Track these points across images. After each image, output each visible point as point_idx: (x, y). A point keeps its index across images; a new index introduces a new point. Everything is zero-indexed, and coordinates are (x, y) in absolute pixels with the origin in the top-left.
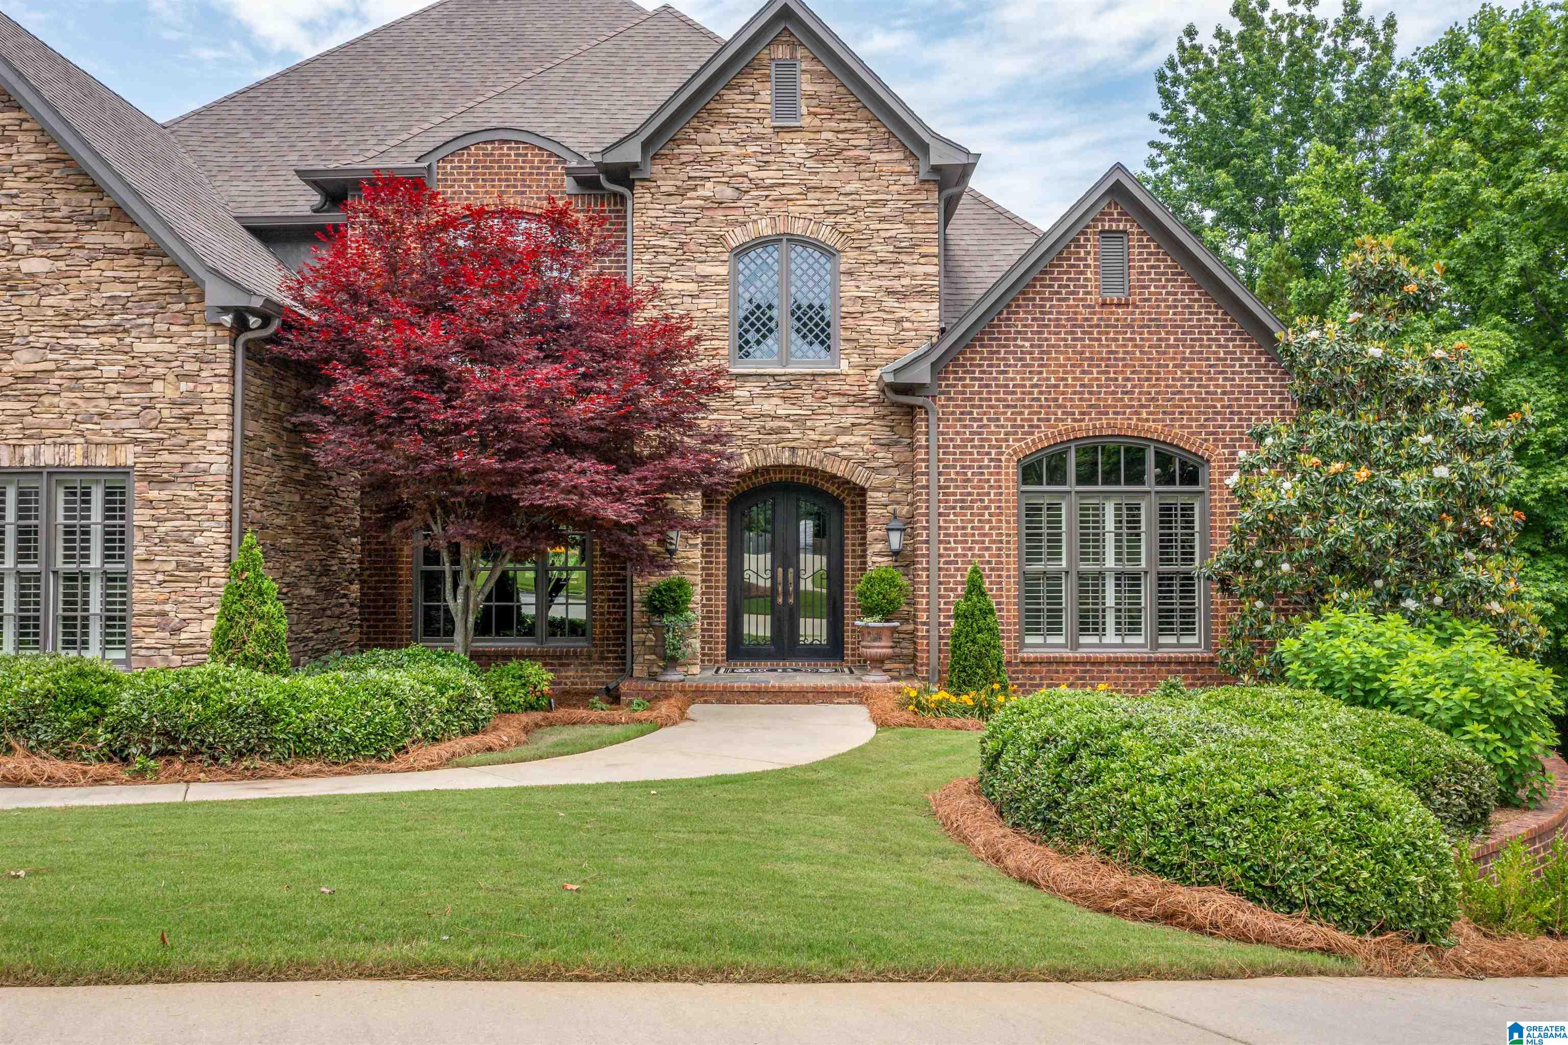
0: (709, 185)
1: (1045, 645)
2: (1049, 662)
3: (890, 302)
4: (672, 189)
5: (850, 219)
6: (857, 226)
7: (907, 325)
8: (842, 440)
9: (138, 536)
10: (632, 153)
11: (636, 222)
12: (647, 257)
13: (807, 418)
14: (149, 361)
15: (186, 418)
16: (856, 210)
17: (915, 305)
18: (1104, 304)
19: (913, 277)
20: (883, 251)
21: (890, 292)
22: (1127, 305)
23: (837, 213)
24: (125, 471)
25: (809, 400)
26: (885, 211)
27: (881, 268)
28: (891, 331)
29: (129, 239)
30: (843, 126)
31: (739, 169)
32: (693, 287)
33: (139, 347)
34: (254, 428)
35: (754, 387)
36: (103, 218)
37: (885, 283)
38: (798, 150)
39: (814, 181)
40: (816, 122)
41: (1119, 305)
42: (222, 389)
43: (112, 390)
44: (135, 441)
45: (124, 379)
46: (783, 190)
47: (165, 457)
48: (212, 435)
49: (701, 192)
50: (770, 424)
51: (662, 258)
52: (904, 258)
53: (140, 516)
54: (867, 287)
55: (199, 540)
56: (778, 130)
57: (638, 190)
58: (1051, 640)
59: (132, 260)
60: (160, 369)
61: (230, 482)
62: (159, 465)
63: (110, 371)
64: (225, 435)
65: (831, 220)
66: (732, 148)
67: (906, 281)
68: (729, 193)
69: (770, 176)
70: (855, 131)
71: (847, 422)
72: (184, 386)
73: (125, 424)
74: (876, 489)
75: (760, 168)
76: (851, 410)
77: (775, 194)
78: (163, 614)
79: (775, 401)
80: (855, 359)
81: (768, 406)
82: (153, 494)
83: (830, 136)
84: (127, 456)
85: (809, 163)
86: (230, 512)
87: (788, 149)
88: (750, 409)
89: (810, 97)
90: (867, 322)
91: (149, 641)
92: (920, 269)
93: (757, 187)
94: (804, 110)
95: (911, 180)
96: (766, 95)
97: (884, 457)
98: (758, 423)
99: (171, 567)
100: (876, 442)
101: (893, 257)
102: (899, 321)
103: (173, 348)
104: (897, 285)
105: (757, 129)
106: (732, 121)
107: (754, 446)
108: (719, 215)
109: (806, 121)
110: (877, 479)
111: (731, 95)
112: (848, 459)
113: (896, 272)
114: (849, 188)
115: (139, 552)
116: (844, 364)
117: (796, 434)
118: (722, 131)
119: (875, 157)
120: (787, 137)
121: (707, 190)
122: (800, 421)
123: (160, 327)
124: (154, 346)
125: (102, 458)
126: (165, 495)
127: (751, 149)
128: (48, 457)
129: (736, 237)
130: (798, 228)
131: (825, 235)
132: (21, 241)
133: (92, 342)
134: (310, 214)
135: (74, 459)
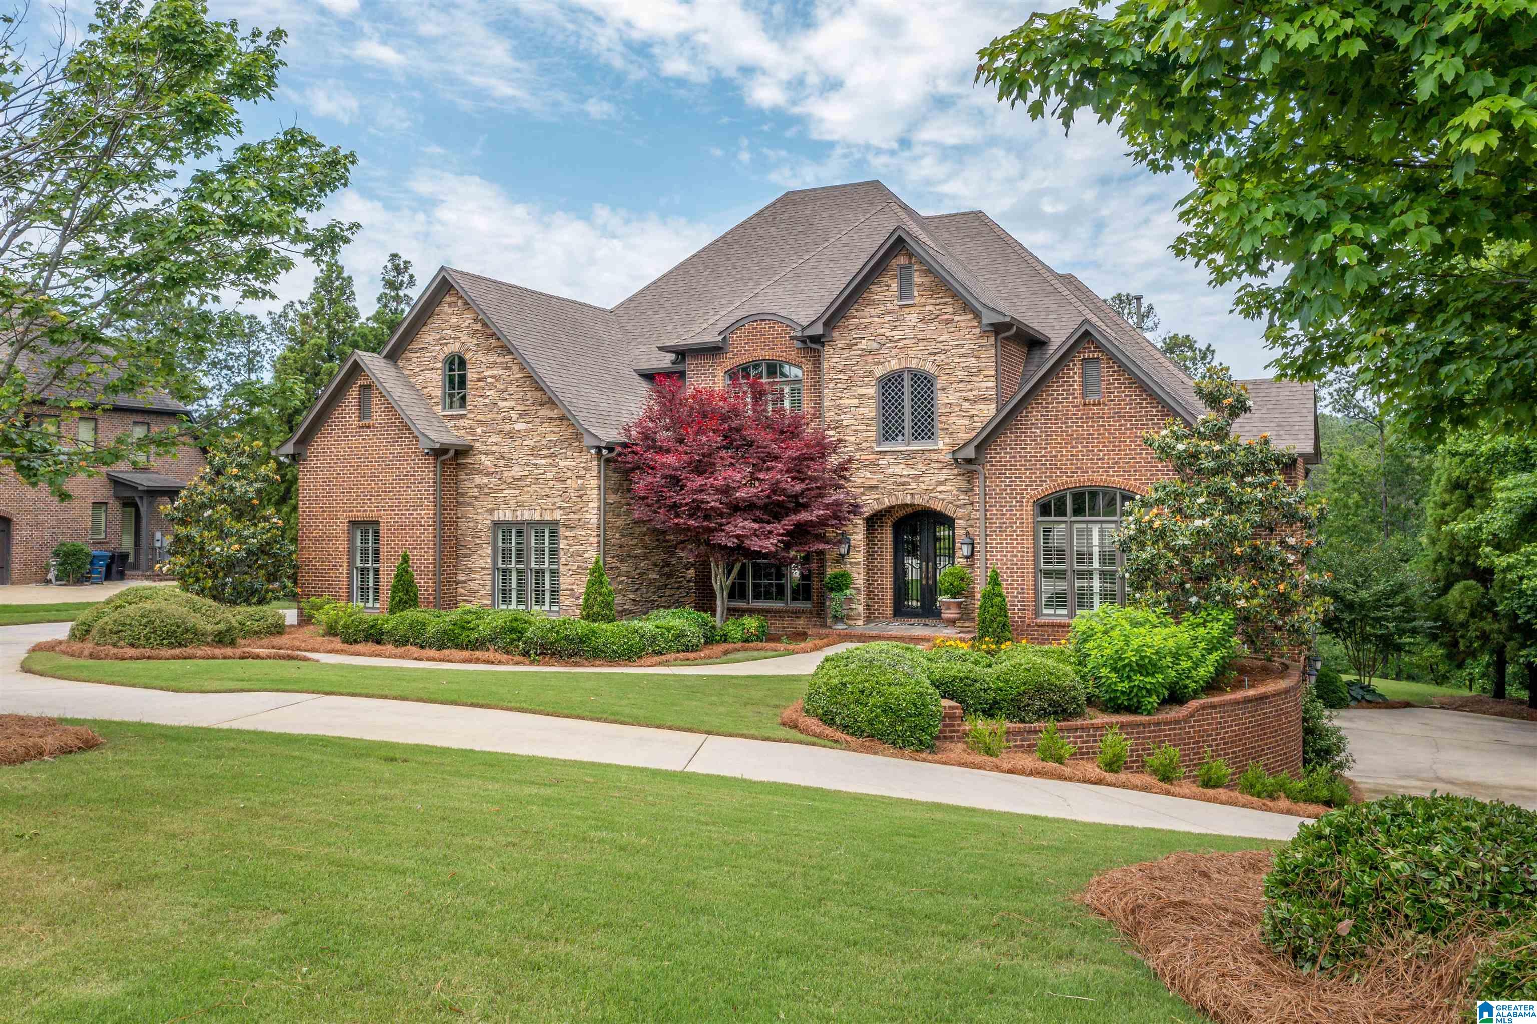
0: (864, 342)
1: (1055, 615)
2: (1053, 625)
3: (966, 405)
4: (843, 346)
5: (943, 357)
6: (947, 361)
7: (976, 419)
8: (939, 489)
9: (562, 553)
10: (818, 330)
11: (825, 365)
12: (831, 386)
13: (919, 476)
14: (565, 470)
15: (580, 497)
16: (946, 351)
17: (981, 407)
18: (1085, 405)
19: (979, 390)
20: (962, 375)
21: (966, 400)
22: (1099, 404)
23: (935, 354)
24: (556, 523)
25: (920, 465)
26: (963, 351)
27: (961, 385)
28: (967, 423)
29: (554, 414)
30: (938, 301)
31: (883, 331)
32: (856, 402)
33: (562, 464)
34: (612, 498)
35: (889, 459)
36: (546, 403)
37: (964, 394)
38: (913, 318)
39: (922, 335)
40: (923, 300)
41: (1094, 405)
42: (594, 483)
43: (551, 484)
44: (560, 508)
45: (556, 479)
46: (905, 342)
47: (572, 516)
48: (591, 505)
49: (860, 346)
50: (899, 480)
51: (839, 385)
52: (974, 378)
53: (563, 544)
54: (952, 398)
55: (586, 555)
56: (901, 307)
57: (826, 348)
58: (1059, 612)
59: (558, 423)
60: (569, 475)
61: (599, 528)
62: (570, 519)
63: (550, 475)
64: (596, 505)
65: (932, 358)
66: (876, 319)
67: (974, 393)
68: (875, 345)
69: (897, 334)
70: (945, 304)
71: (942, 478)
72: (580, 482)
73: (556, 500)
74: (960, 518)
75: (892, 330)
76: (944, 471)
77: (900, 345)
78: (572, 590)
79: (902, 466)
80: (947, 441)
81: (898, 470)
82: (568, 533)
83: (931, 308)
84: (557, 515)
85: (919, 325)
86: (599, 542)
87: (908, 317)
88: (887, 472)
89: (919, 285)
90: (953, 418)
91: (567, 603)
92: (983, 385)
93: (891, 341)
94: (916, 294)
95: (977, 331)
96: (894, 286)
97: (964, 499)
98: (892, 480)
99: (575, 568)
100: (959, 490)
101: (967, 379)
102: (972, 417)
103: (574, 464)
104: (970, 395)
105: (890, 307)
106: (876, 304)
107: (890, 494)
108: (869, 359)
109: (917, 300)
110: (960, 512)
111: (874, 288)
112: (943, 500)
113: (969, 387)
114: (941, 339)
115: (563, 560)
116: (941, 445)
117: (914, 486)
118: (870, 310)
119: (957, 318)
120: (907, 310)
121: (863, 345)
122: (916, 478)
123: (570, 454)
124: (567, 463)
125: (548, 517)
126: (572, 533)
127: (887, 319)
128: (527, 516)
129: (879, 372)
130: (913, 364)
131: (929, 367)
132: (514, 415)
133: (543, 462)
134: (670, 365)
135: (537, 517)
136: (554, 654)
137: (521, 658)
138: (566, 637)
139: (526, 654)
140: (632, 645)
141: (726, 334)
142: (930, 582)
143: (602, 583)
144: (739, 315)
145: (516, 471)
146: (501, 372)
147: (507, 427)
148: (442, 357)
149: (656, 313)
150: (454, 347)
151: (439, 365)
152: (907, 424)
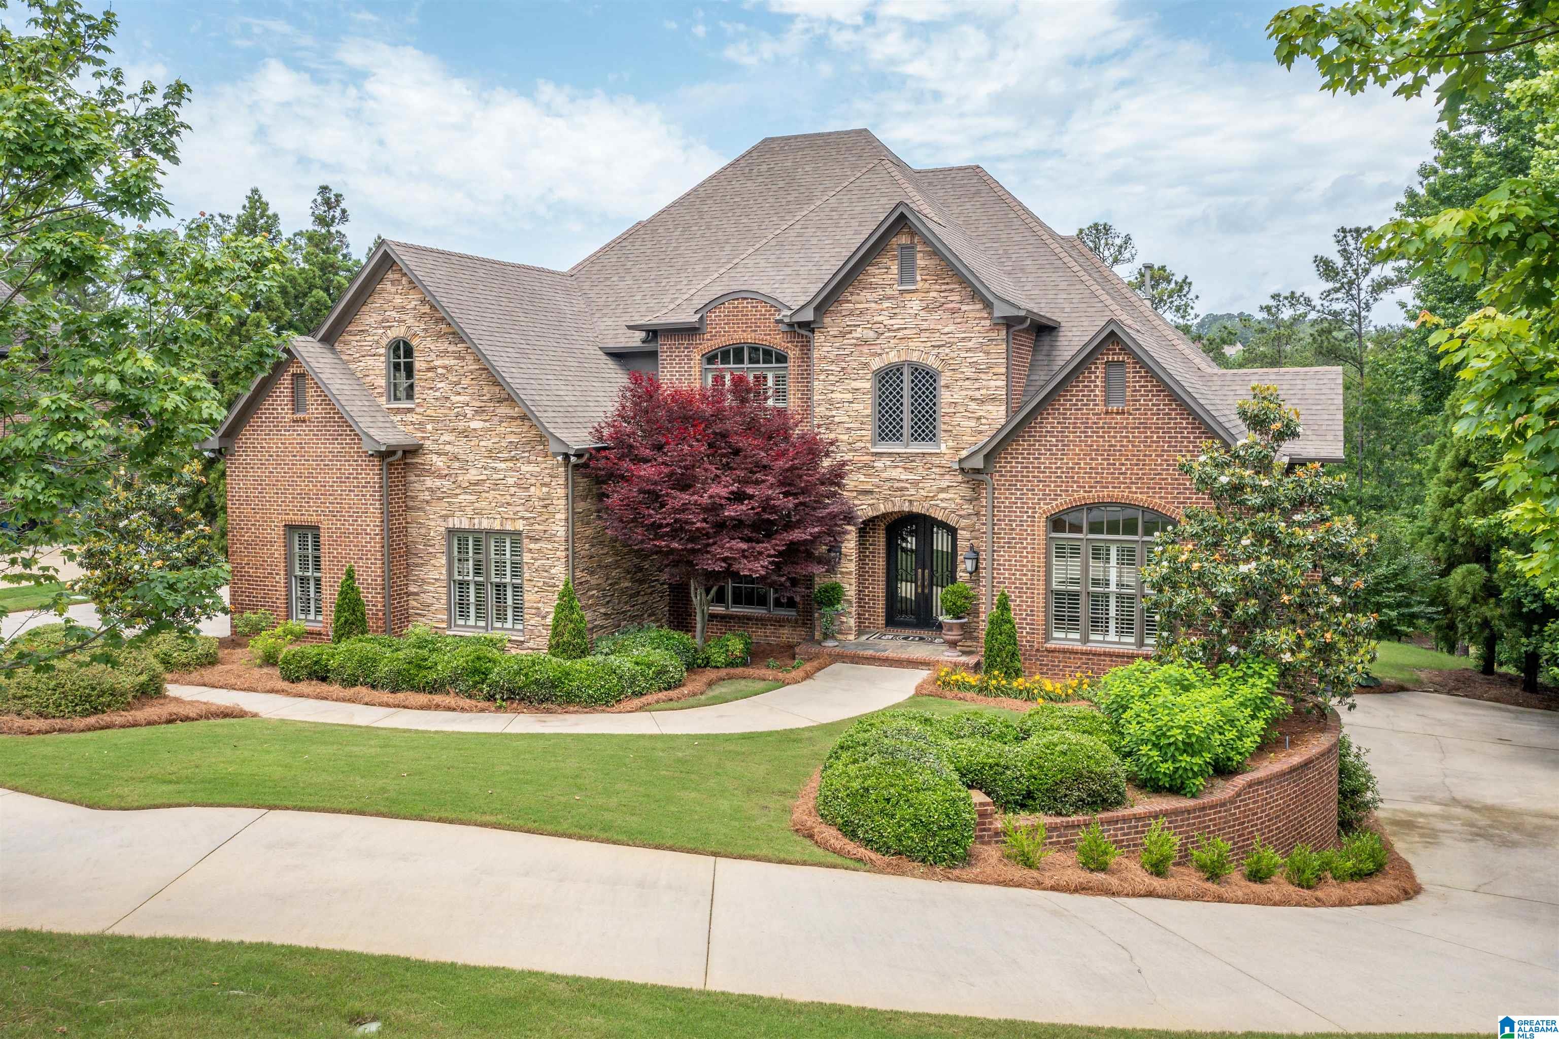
0: (859, 330)
1: (1066, 639)
2: (1064, 651)
3: (973, 406)
4: (836, 333)
5: (947, 351)
6: (952, 355)
7: (984, 421)
8: (941, 496)
9: (526, 567)
10: (808, 315)
11: (816, 354)
12: (822, 377)
13: (919, 481)
14: (528, 476)
15: (546, 507)
16: (952, 344)
17: (990, 408)
18: (1107, 413)
19: (988, 389)
20: (969, 372)
21: (973, 399)
22: (1123, 413)
23: (939, 346)
24: (519, 533)
25: (920, 470)
26: (970, 345)
27: (967, 383)
28: (973, 424)
29: (515, 412)
30: (944, 287)
31: (879, 319)
32: (849, 396)
33: (525, 468)
34: (581, 506)
35: (887, 461)
36: (506, 400)
37: (970, 393)
38: (915, 305)
39: (925, 325)
40: (927, 285)
41: (1117, 413)
42: (561, 492)
43: (512, 490)
44: (522, 518)
45: (516, 485)
46: (905, 332)
47: (537, 527)
48: (558, 516)
49: (854, 335)
50: (897, 485)
51: (831, 377)
52: (983, 376)
53: (527, 557)
54: (958, 397)
55: (553, 571)
56: (902, 292)
57: (817, 334)
58: (1071, 636)
59: (519, 422)
60: (533, 481)
61: (567, 541)
62: (534, 531)
63: (511, 481)
64: (563, 516)
65: (936, 351)
66: (873, 305)
67: (983, 392)
68: (871, 334)
69: (896, 323)
70: (952, 291)
71: (944, 484)
72: (545, 489)
73: (518, 508)
74: (963, 529)
75: (891, 318)
76: (947, 477)
77: (900, 334)
78: (538, 609)
79: (900, 470)
80: (950, 444)
81: (895, 473)
82: (532, 546)
83: (934, 294)
84: (520, 525)
85: (922, 313)
86: (567, 557)
87: (909, 304)
88: (884, 475)
89: (923, 269)
90: (957, 419)
91: (532, 622)
92: (993, 383)
93: (889, 330)
94: (919, 278)
95: (988, 323)
96: (895, 269)
97: (968, 508)
98: (889, 484)
99: (540, 584)
100: (963, 498)
101: (975, 376)
102: (979, 418)
103: (538, 469)
104: (977, 394)
105: (889, 292)
106: (872, 287)
107: (886, 499)
108: (865, 350)
109: (920, 285)
110: (964, 523)
111: (872, 270)
112: (945, 509)
113: (977, 385)
114: (946, 330)
115: (527, 576)
116: (943, 446)
117: (912, 491)
118: (866, 295)
119: (964, 308)
120: (908, 296)
121: (859, 332)
122: (915, 484)
123: (533, 458)
124: (530, 468)
125: (509, 527)
126: (537, 546)
127: (886, 304)
128: (485, 524)
129: (876, 364)
130: (914, 357)
131: (931, 361)
132: (469, 411)
133: (503, 465)
134: (639, 344)
135: (497, 526)
136: (523, 699)
137: (487, 704)
138: (536, 682)
139: (491, 698)
140: (609, 689)
141: (704, 312)
142: (926, 591)
143: (572, 608)
144: (717, 290)
145: (473, 475)
146: (453, 362)
147: (461, 425)
148: (385, 341)
149: (622, 279)
150: (398, 332)
151: (382, 351)
152: (907, 423)
